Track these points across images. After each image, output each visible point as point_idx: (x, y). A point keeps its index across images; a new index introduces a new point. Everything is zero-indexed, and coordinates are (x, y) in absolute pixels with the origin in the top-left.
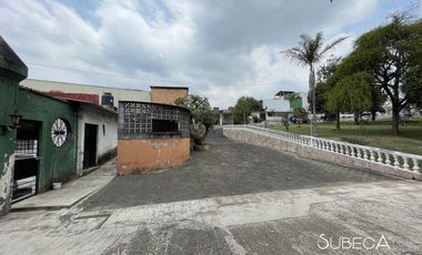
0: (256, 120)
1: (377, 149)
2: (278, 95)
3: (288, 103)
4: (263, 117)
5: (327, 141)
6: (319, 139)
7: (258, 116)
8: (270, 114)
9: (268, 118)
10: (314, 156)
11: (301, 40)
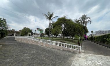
0: (30, 35)
1: (69, 44)
2: (37, 29)
3: (39, 31)
4: (32, 34)
5: (56, 42)
6: (53, 41)
7: (30, 34)
8: (34, 34)
9: (33, 35)
10: (52, 47)
11: (48, 13)
